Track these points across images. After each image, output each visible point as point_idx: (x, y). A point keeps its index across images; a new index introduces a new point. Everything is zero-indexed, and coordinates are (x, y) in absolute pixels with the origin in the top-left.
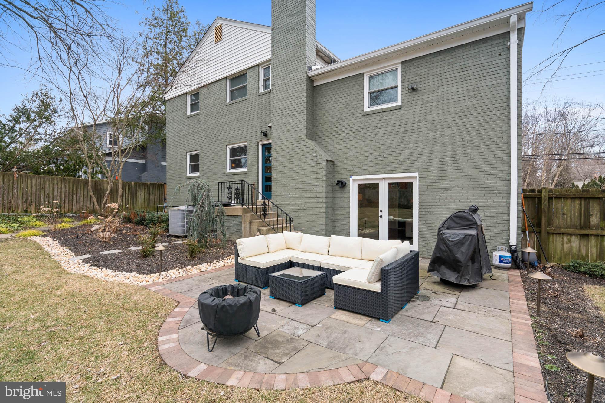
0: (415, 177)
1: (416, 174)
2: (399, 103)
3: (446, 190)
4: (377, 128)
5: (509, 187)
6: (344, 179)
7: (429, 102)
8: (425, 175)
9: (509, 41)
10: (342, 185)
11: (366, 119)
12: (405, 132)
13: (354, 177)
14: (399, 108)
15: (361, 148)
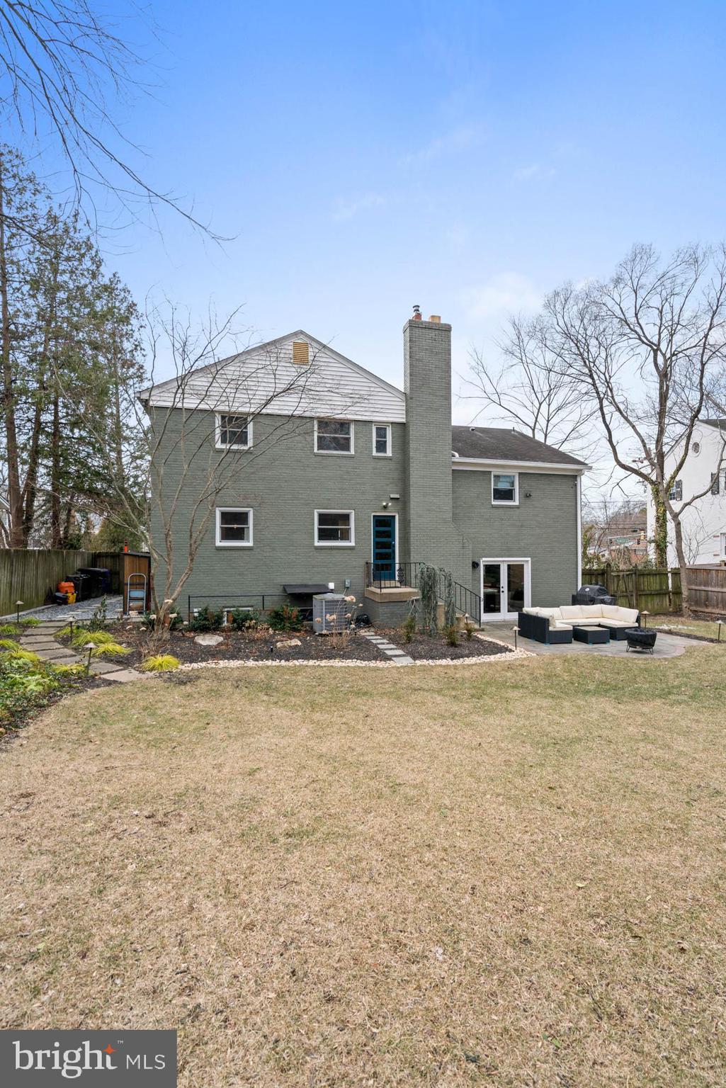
0: (527, 561)
1: (529, 559)
2: (517, 503)
3: (547, 570)
4: (502, 520)
5: (577, 569)
6: (476, 561)
7: (536, 507)
8: (535, 559)
9: (576, 481)
10: (475, 565)
11: (494, 510)
12: (522, 526)
13: (484, 559)
14: (517, 507)
15: (491, 534)
